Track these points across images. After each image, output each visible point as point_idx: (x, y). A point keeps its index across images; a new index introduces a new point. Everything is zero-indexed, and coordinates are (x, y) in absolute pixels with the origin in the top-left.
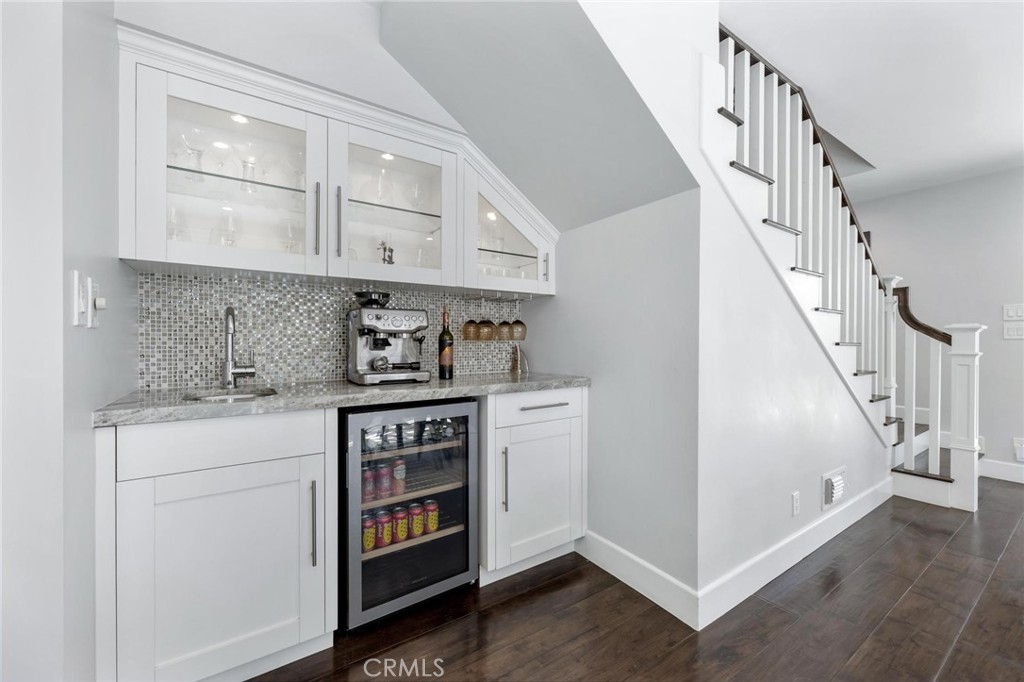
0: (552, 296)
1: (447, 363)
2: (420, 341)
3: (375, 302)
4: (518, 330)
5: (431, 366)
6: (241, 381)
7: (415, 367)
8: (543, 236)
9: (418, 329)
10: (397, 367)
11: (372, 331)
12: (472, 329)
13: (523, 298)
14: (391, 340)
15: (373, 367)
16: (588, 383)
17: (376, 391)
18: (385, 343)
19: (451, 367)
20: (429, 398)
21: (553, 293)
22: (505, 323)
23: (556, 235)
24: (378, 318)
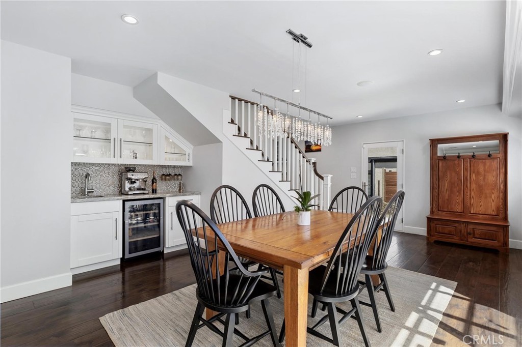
0: (191, 166)
1: (154, 188)
2: (146, 181)
3: (132, 170)
4: (180, 177)
5: (149, 188)
6: (90, 194)
7: (144, 189)
8: (188, 148)
9: (145, 178)
10: (138, 189)
11: (131, 179)
12: (164, 177)
13: (181, 167)
14: (136, 181)
15: (130, 189)
16: (200, 193)
17: (132, 196)
18: (135, 182)
19: (156, 189)
20: (148, 197)
21: (191, 165)
22: (176, 175)
23: (192, 147)
24: (133, 175)
